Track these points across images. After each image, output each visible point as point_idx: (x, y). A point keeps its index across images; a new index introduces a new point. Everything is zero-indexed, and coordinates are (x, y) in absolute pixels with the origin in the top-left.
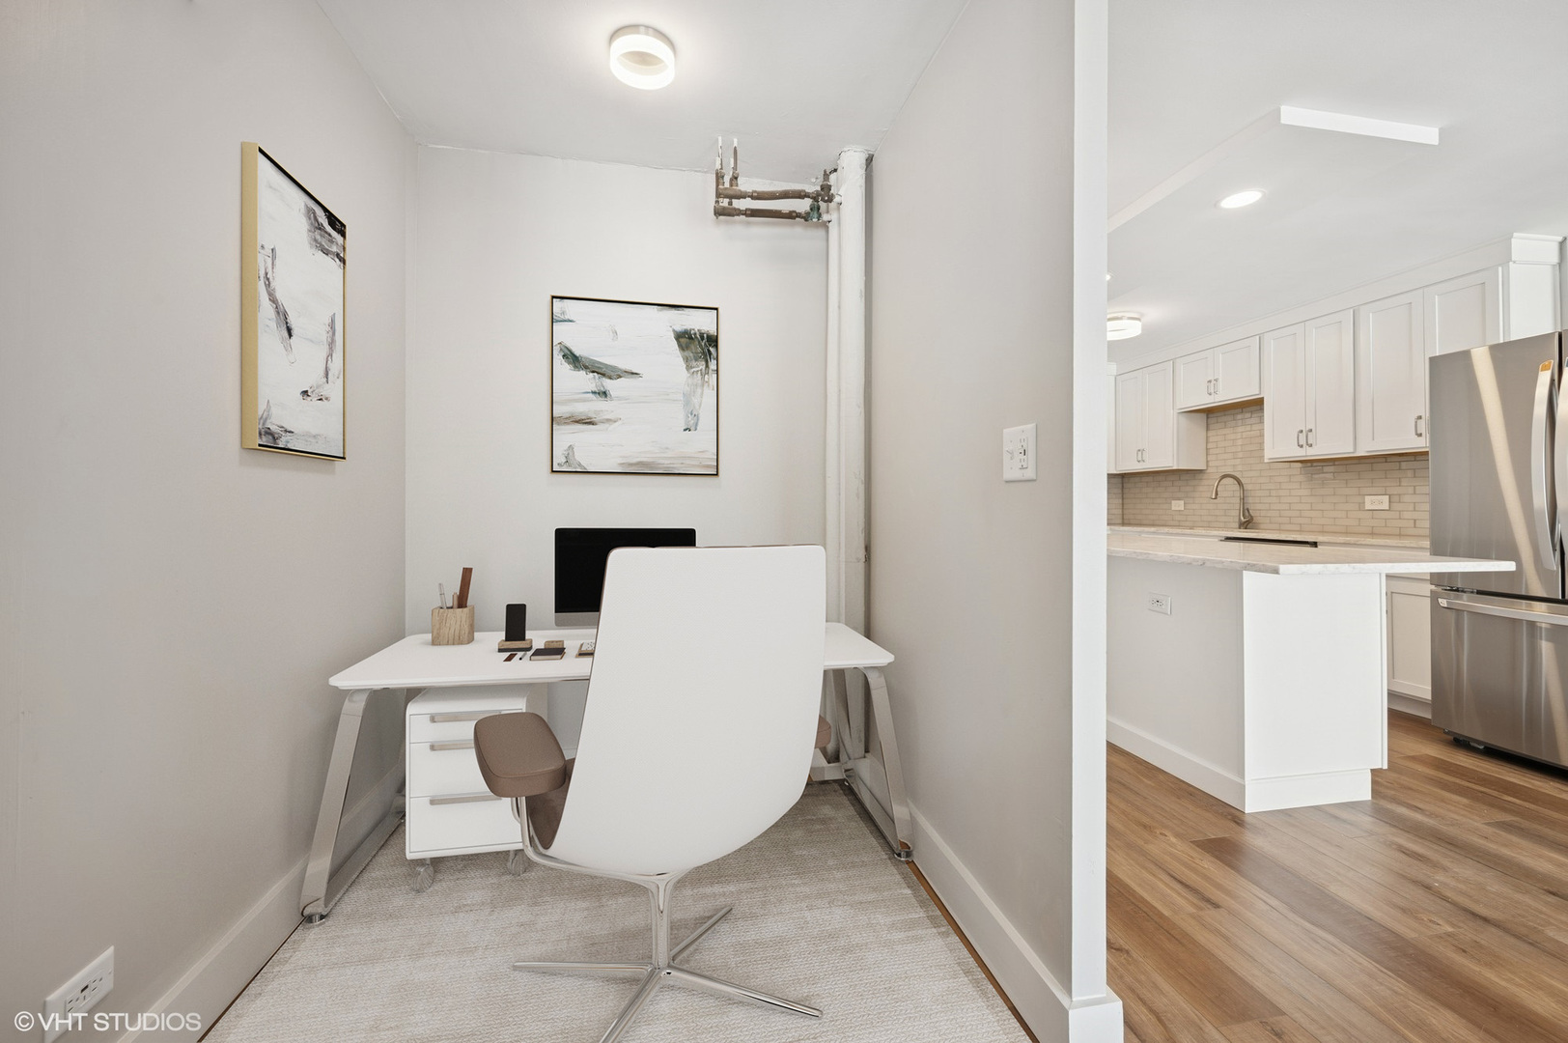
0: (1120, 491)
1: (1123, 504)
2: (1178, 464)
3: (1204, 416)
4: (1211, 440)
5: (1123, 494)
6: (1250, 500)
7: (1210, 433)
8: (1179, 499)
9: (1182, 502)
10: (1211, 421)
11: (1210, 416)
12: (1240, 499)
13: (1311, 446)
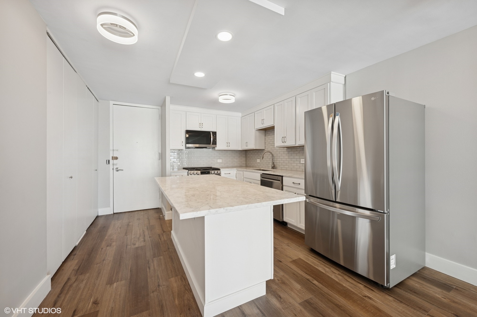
0: (245, 156)
1: (246, 160)
2: (256, 148)
3: (264, 131)
6: (275, 159)
7: (266, 137)
8: (259, 159)
10: (266, 133)
11: (266, 131)
12: (272, 159)
13: (285, 142)
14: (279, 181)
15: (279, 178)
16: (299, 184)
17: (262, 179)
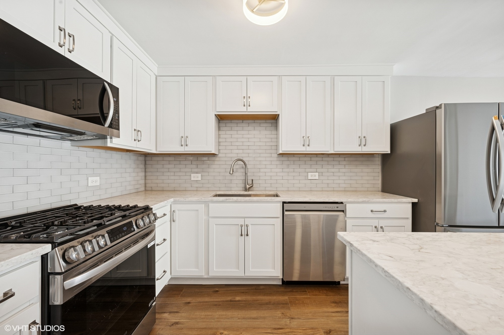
0: (144, 167)
1: (145, 176)
3: (218, 120)
4: (222, 136)
5: (145, 169)
7: (221, 132)
8: (197, 173)
9: (200, 175)
10: (221, 125)
11: (221, 122)
12: (246, 173)
13: (309, 145)
14: (343, 211)
15: (340, 207)
16: (385, 211)
17: (286, 213)
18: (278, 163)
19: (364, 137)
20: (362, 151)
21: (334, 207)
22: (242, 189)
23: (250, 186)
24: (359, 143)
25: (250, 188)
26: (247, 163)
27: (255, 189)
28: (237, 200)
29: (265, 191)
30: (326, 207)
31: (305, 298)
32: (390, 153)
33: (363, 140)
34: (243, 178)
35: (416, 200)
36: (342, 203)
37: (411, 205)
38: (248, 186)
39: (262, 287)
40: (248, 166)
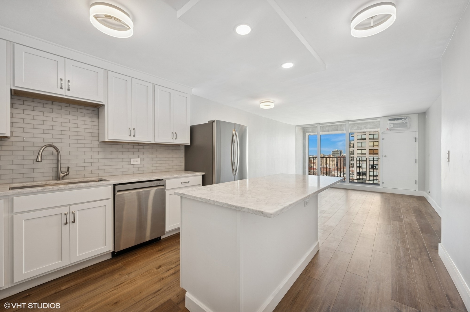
12: (58, 161)
13: (134, 136)
14: (164, 185)
15: (162, 183)
16: (189, 182)
17: (117, 193)
18: (99, 150)
19: (175, 133)
20: (174, 143)
21: (158, 183)
22: (51, 178)
23: (66, 174)
24: (171, 137)
25: (64, 176)
26: (59, 149)
27: (70, 177)
28: (60, 189)
29: (84, 177)
30: (152, 184)
31: (136, 258)
32: (190, 144)
33: (175, 135)
34: (55, 166)
35: (203, 173)
36: (162, 180)
37: (201, 177)
38: (62, 175)
39: (90, 268)
40: (62, 153)
